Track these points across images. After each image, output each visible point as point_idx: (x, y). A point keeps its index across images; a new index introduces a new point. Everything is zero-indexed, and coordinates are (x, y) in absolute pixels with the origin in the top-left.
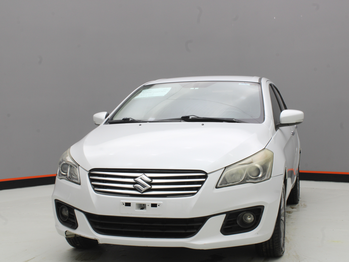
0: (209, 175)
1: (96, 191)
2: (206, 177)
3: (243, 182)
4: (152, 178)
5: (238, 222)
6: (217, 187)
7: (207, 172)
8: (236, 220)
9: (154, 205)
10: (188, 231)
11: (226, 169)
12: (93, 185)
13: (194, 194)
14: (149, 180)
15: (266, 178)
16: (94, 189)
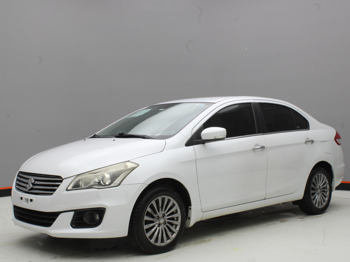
0: (64, 180)
1: (16, 187)
2: (61, 181)
3: (91, 187)
4: (36, 180)
5: (84, 219)
6: (67, 190)
7: (63, 178)
8: (82, 217)
9: (31, 200)
10: (49, 222)
11: (78, 176)
12: (16, 183)
13: (52, 194)
14: (33, 181)
15: (112, 185)
16: (16, 186)
